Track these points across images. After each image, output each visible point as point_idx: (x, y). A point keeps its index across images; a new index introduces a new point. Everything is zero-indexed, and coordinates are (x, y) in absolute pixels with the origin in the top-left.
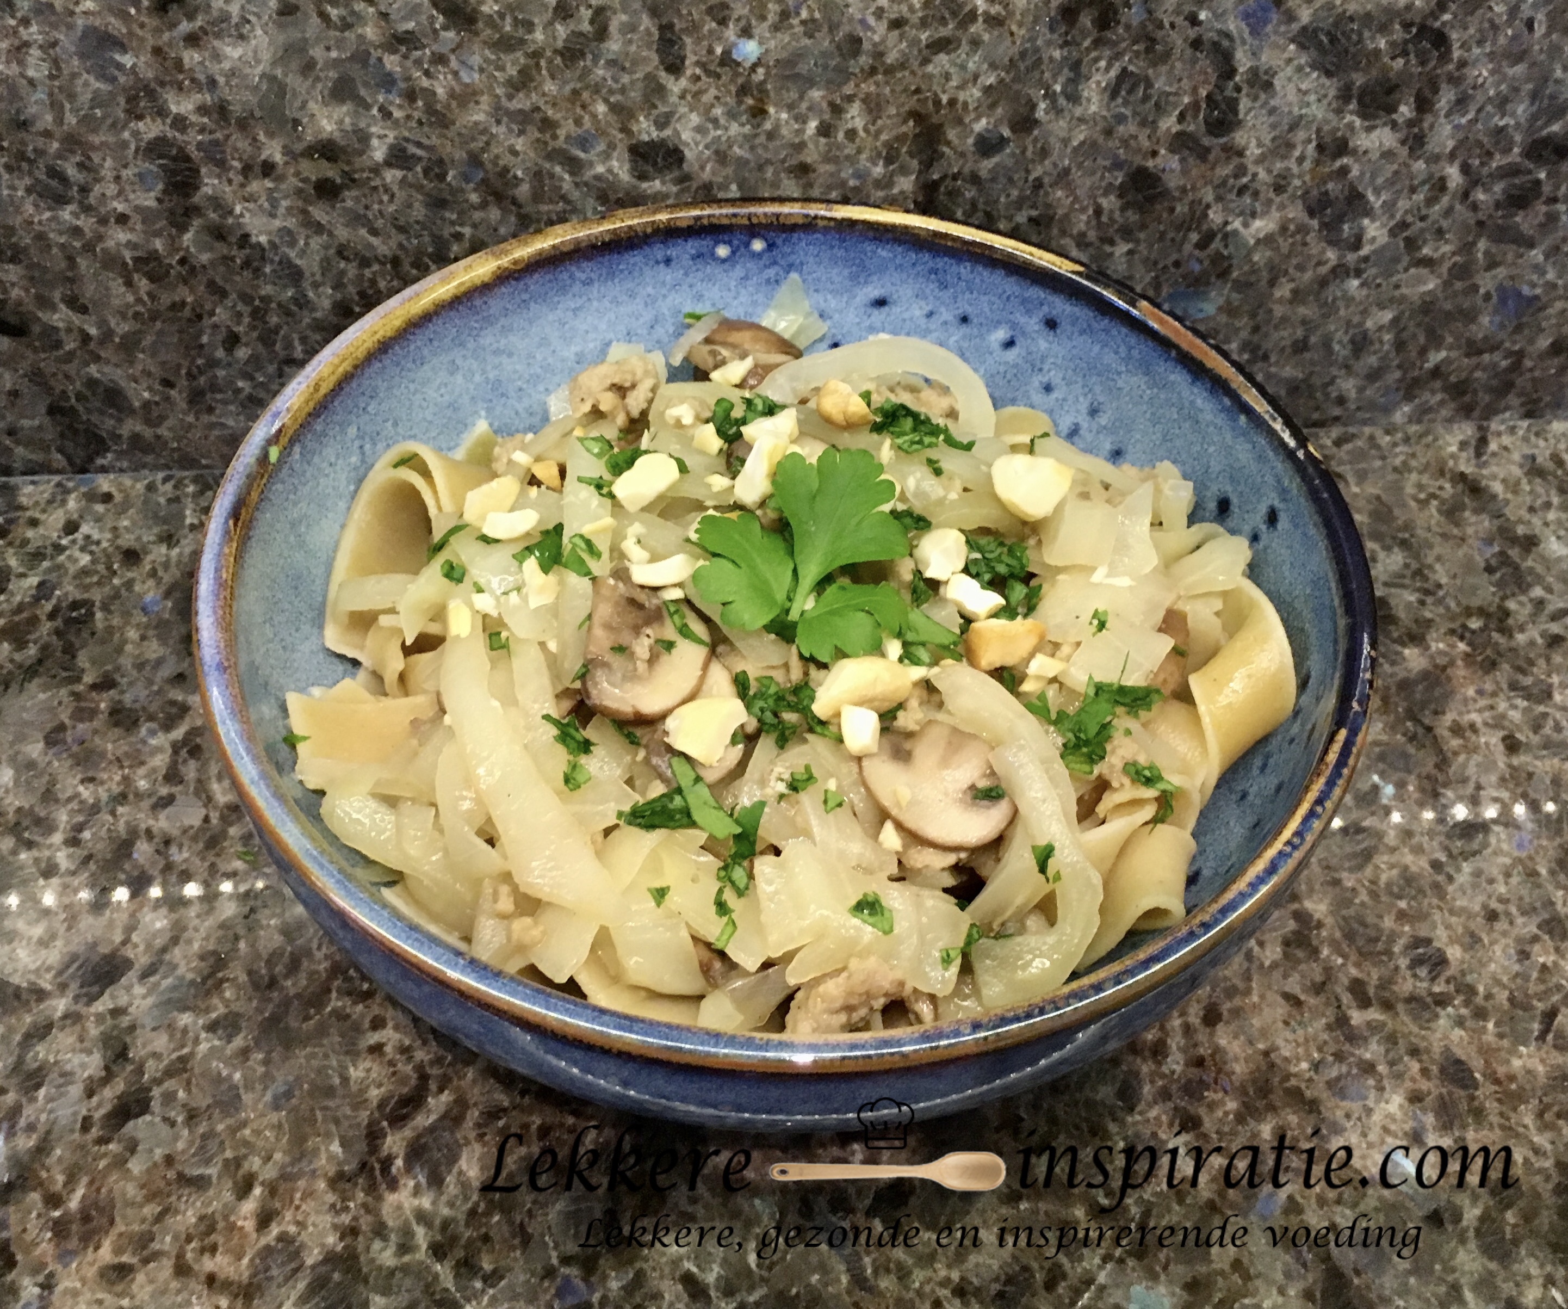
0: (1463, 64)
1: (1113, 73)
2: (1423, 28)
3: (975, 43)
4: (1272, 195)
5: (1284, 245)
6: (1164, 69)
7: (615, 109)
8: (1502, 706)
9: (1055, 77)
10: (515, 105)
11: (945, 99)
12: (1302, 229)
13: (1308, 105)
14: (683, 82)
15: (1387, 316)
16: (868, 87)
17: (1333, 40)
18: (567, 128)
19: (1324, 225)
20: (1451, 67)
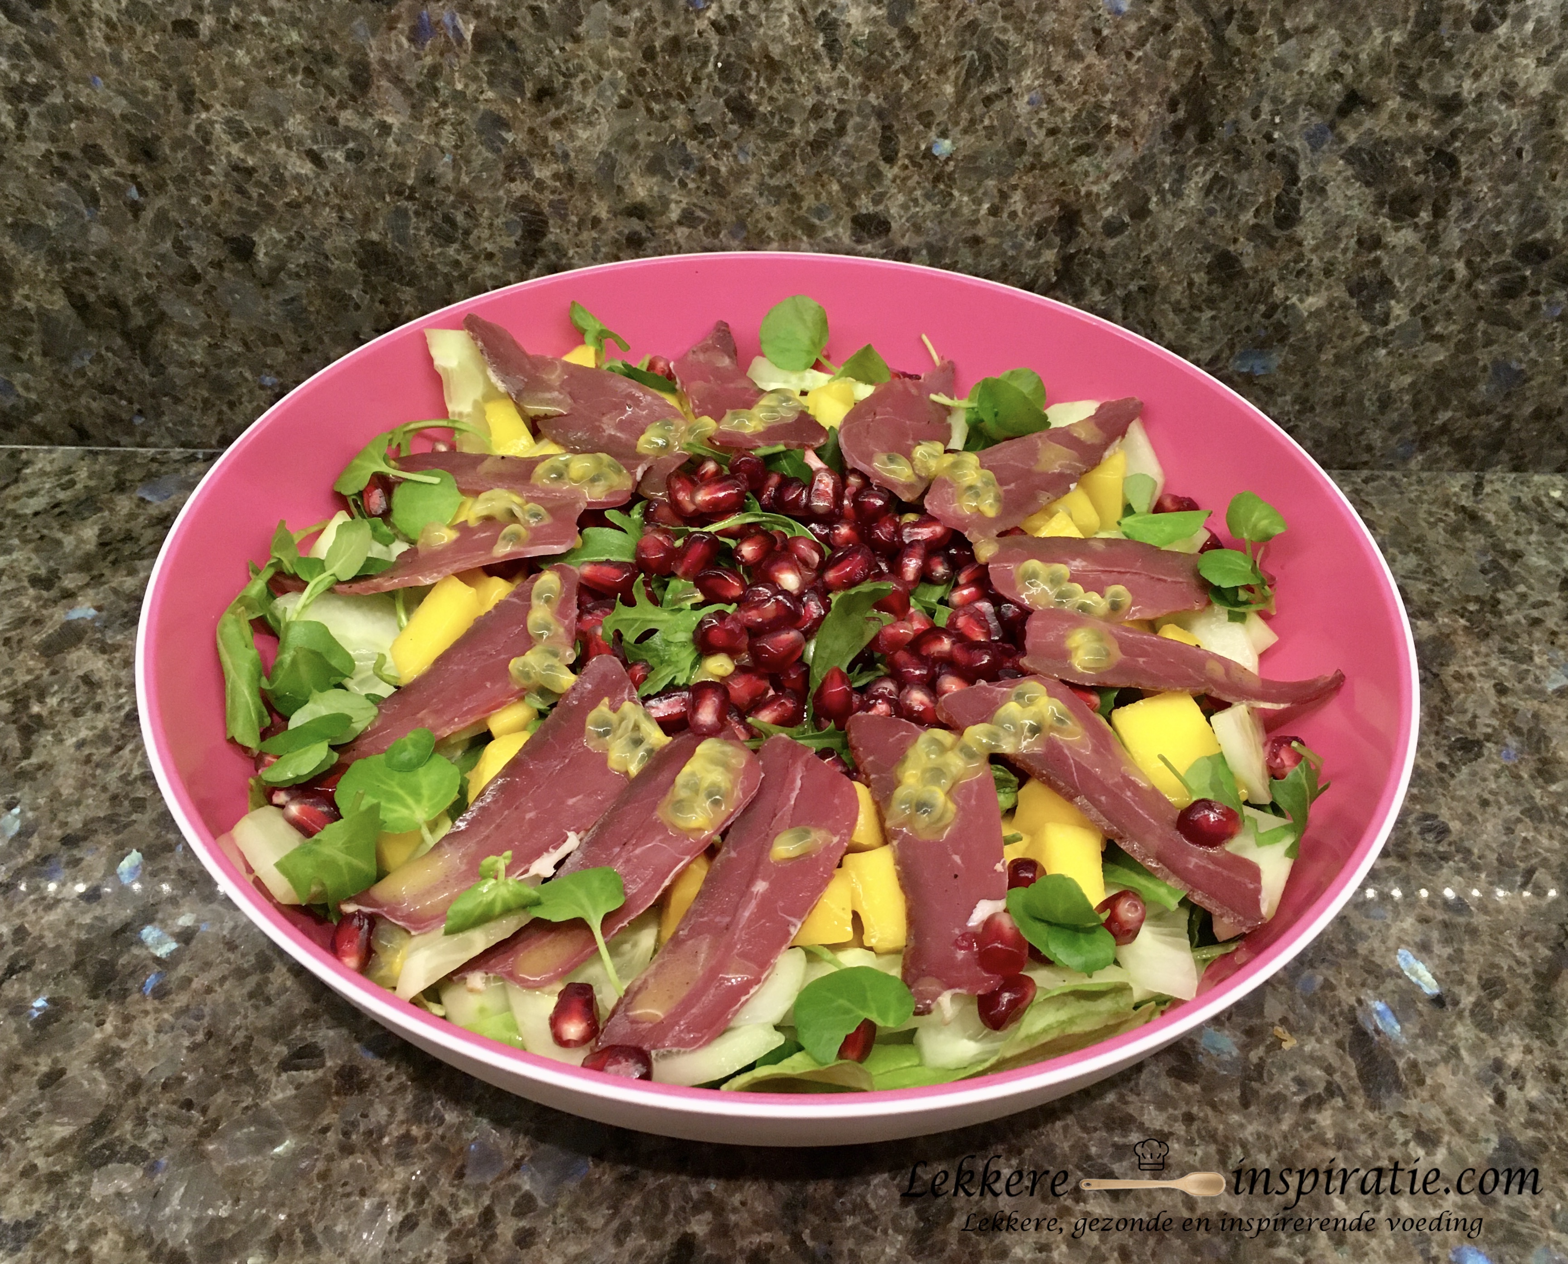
0: (1468, 181)
1: (1208, 177)
2: (1440, 153)
3: (1109, 149)
4: (1321, 277)
5: (1330, 318)
6: (1245, 176)
7: (844, 188)
8: (1494, 663)
9: (1165, 177)
10: (773, 182)
11: (1083, 191)
12: (1344, 306)
13: (1352, 208)
14: (896, 170)
15: (1407, 380)
16: (1028, 180)
17: (1372, 159)
18: (809, 201)
19: (1361, 304)
20: (1460, 183)
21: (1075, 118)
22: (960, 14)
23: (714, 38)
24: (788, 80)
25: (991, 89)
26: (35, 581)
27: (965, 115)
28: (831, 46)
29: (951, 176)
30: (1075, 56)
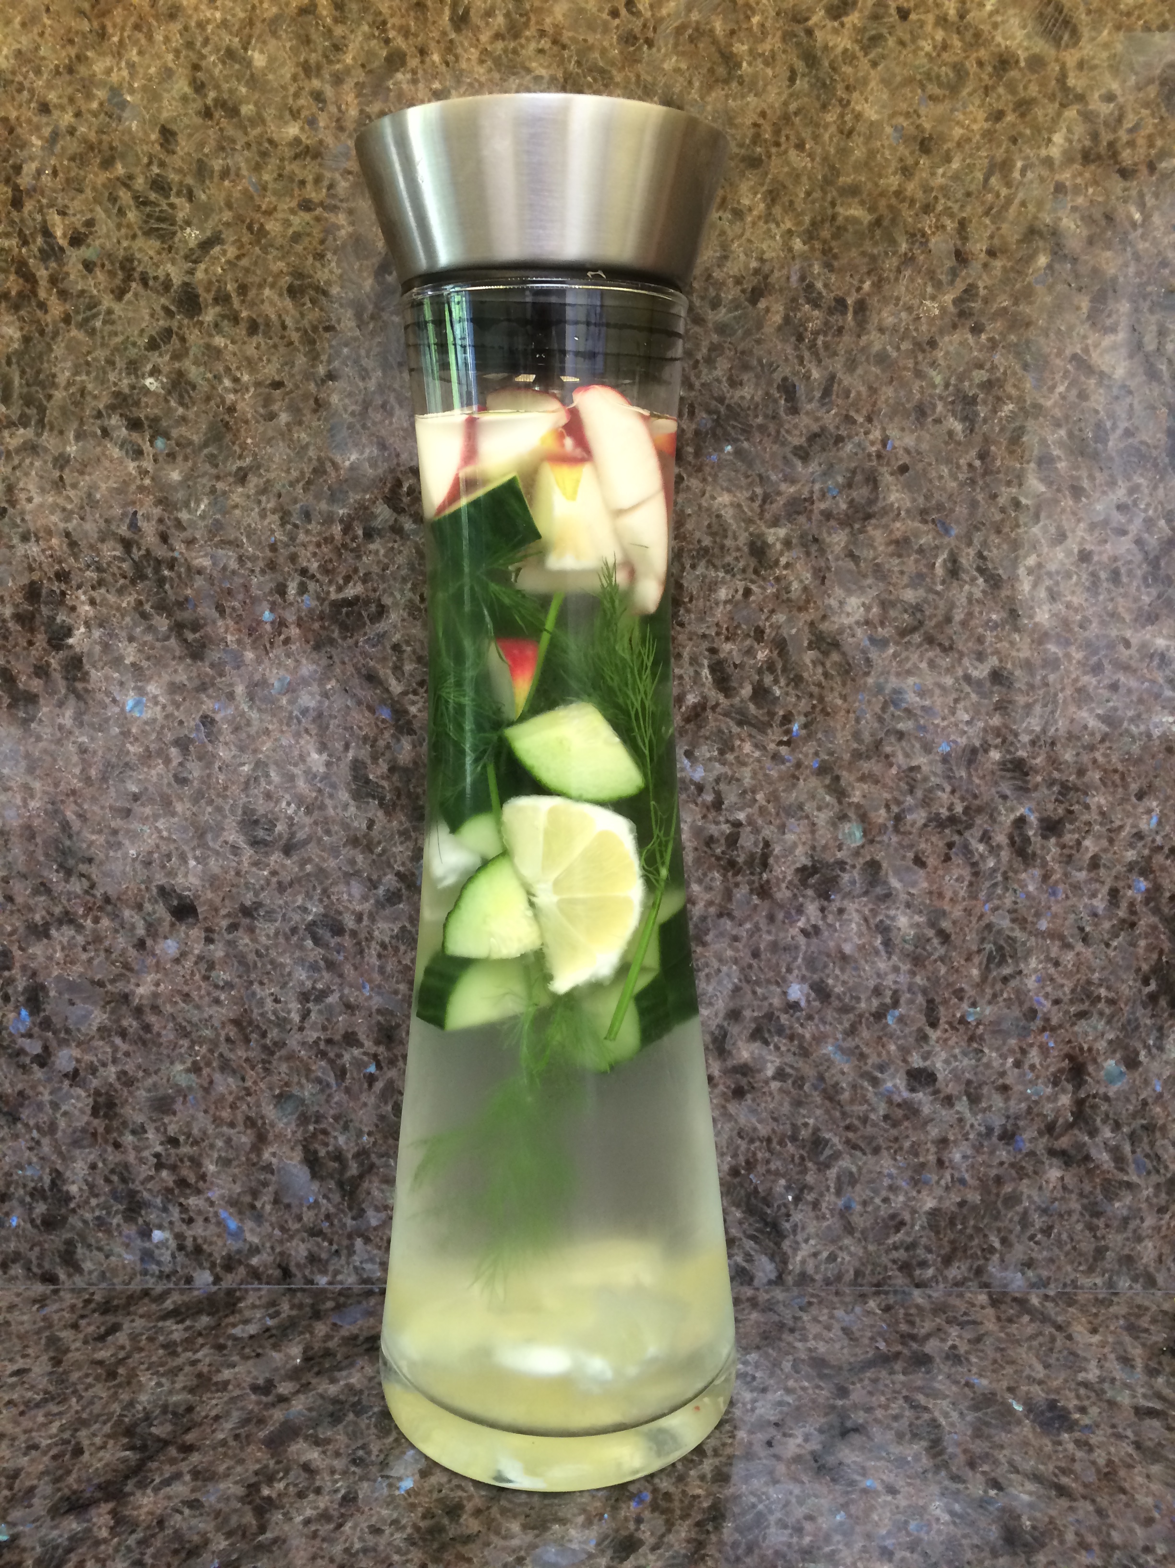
21: (1073, 991)
22: (981, 917)
23: (802, 940)
24: (856, 969)
25: (1007, 971)
26: (255, 1388)
27: (989, 991)
28: (887, 943)
29: (981, 1038)
30: (1067, 946)
